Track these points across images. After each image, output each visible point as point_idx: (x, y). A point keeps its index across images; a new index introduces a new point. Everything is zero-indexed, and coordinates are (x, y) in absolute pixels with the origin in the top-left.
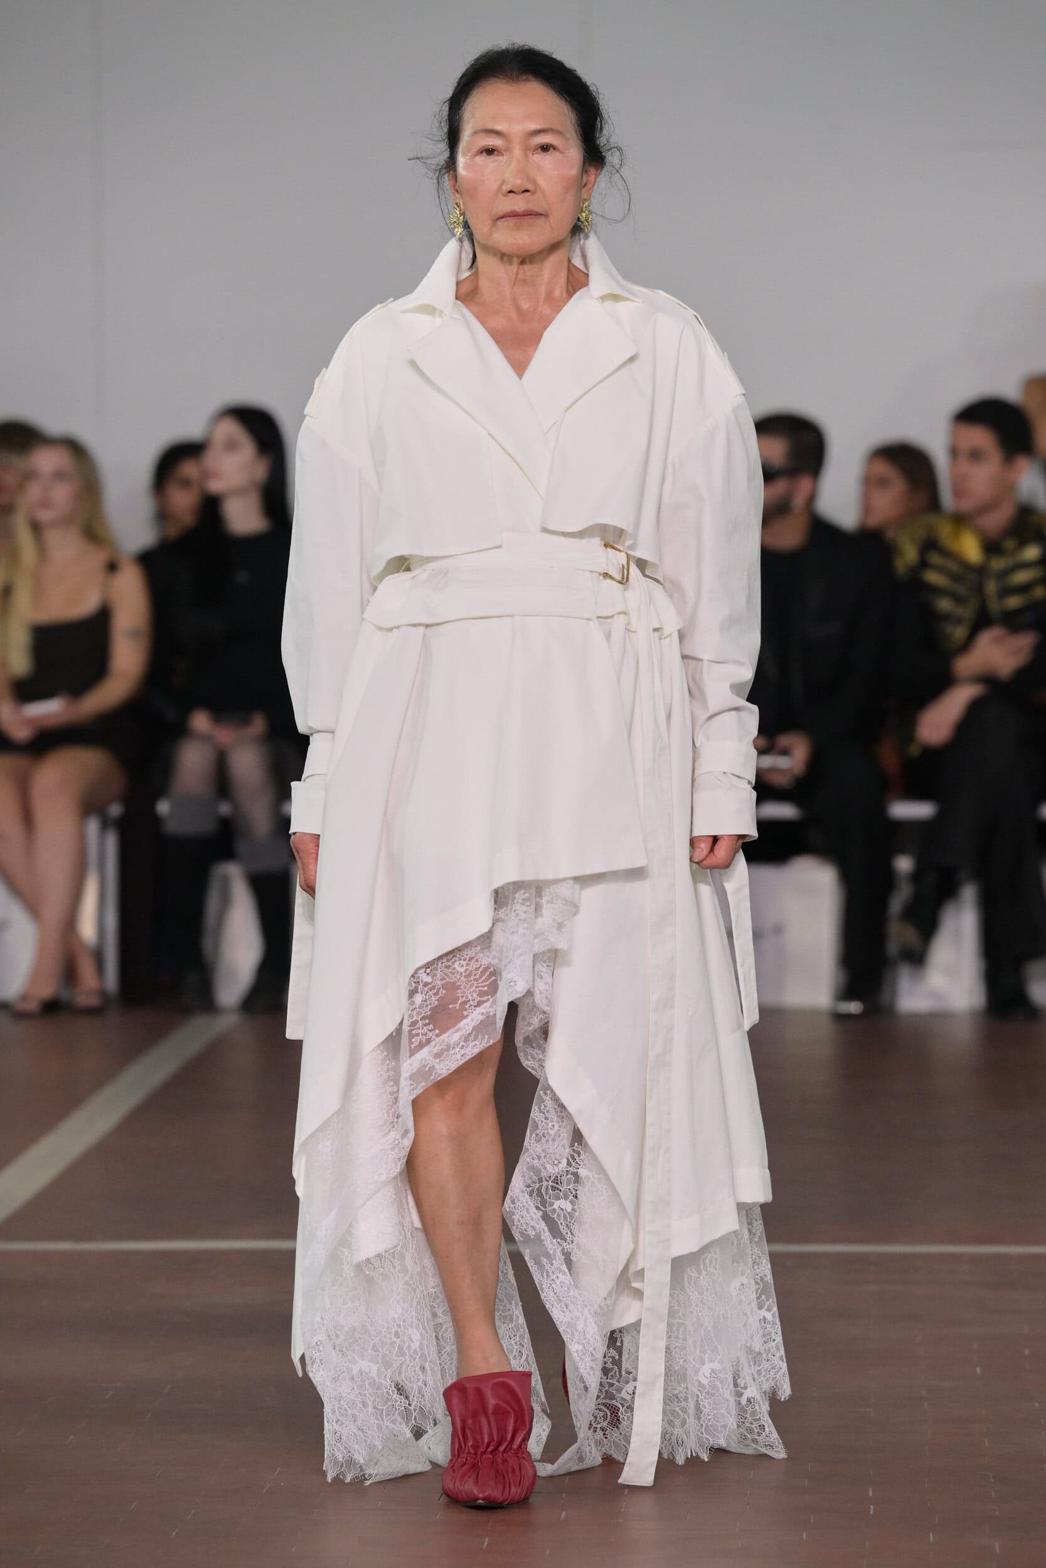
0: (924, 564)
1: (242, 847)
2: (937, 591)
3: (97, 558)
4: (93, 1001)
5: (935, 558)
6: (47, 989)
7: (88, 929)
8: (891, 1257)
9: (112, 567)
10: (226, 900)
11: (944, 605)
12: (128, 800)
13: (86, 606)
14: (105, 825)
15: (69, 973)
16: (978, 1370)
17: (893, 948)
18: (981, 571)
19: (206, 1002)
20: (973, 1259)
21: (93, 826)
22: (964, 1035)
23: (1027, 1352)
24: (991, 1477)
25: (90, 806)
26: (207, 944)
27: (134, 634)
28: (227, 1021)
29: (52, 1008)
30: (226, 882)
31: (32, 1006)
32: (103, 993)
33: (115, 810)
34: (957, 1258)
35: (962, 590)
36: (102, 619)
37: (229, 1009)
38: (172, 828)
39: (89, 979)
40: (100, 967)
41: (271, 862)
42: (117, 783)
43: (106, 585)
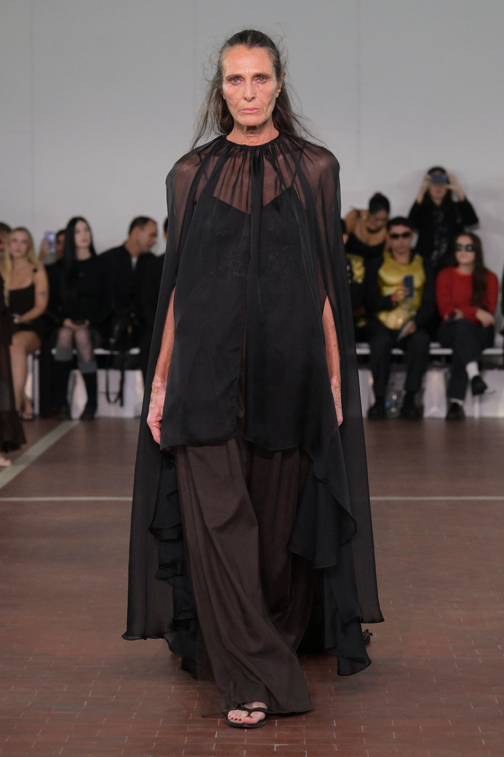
1: (80, 365)
3: (31, 267)
4: (30, 417)
9: (35, 271)
10: (75, 383)
12: (41, 349)
13: (27, 284)
14: (34, 357)
15: (22, 407)
19: (68, 416)
21: (30, 358)
25: (28, 351)
26: (69, 397)
27: (43, 293)
28: (75, 423)
30: (75, 376)
32: (34, 415)
33: (38, 352)
36: (32, 288)
37: (76, 420)
38: (57, 358)
39: (29, 410)
40: (33, 405)
41: (90, 370)
42: (38, 343)
43: (33, 277)
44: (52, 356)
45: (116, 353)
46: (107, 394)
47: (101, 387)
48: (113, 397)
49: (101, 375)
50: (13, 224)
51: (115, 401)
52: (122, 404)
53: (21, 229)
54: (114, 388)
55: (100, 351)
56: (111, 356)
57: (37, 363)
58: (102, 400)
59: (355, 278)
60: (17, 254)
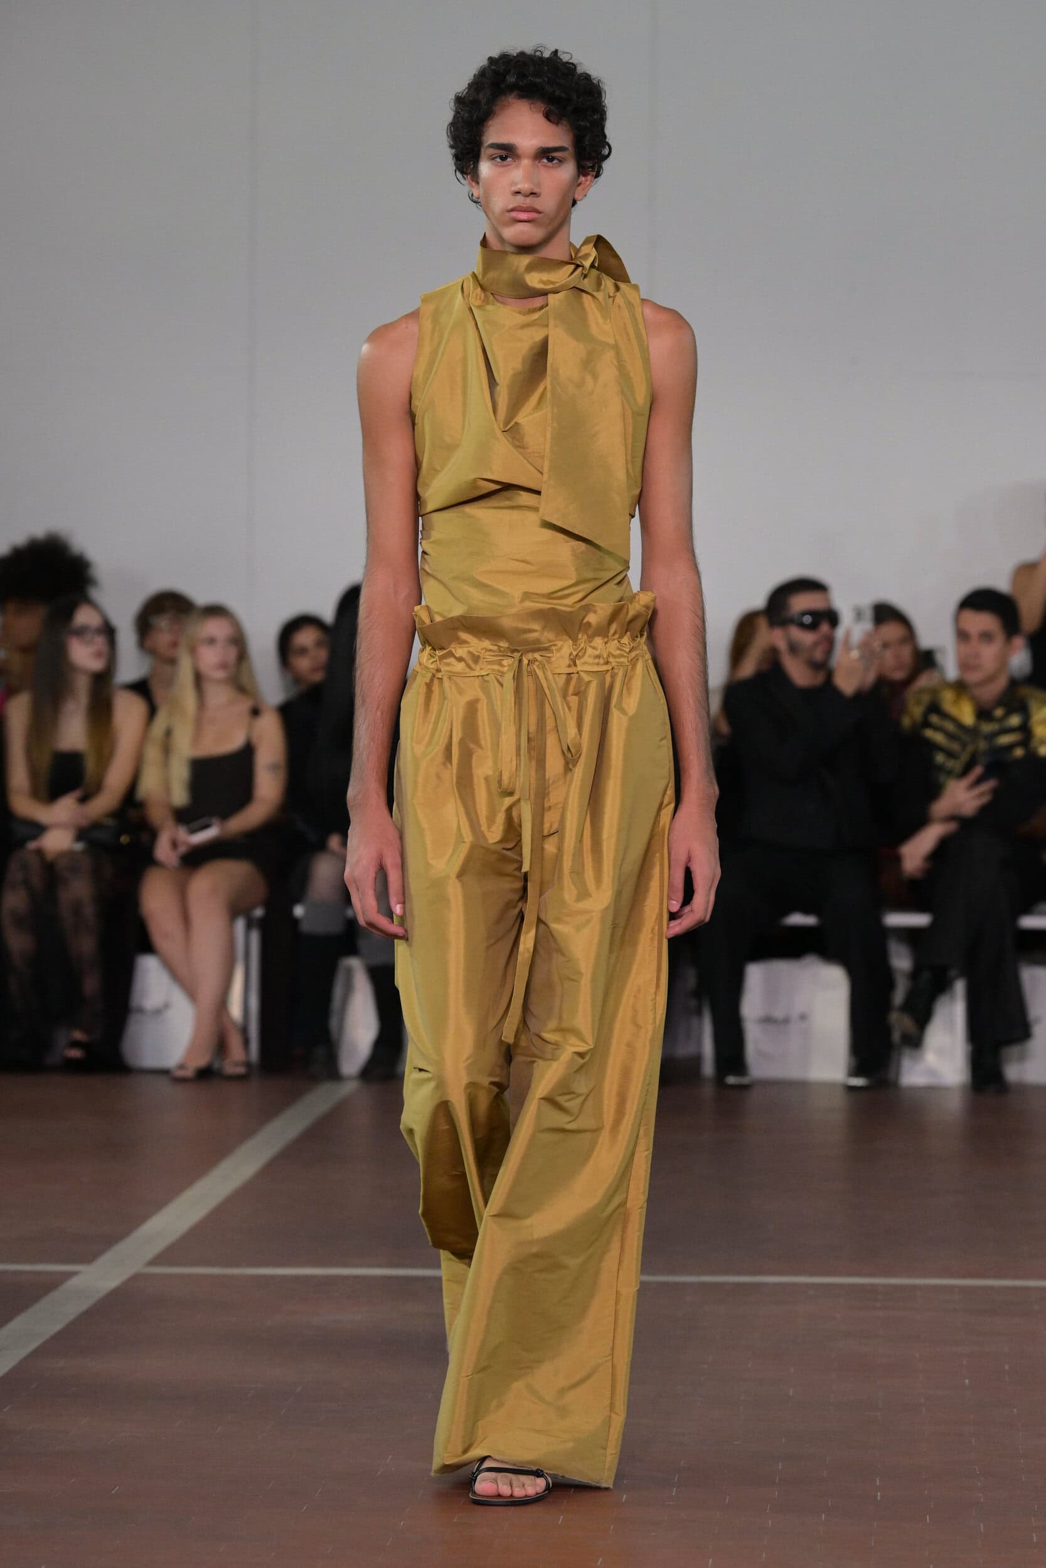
0: (926, 724)
1: (362, 944)
2: (934, 747)
3: (245, 705)
4: (241, 1070)
5: (934, 719)
6: (202, 1061)
7: (235, 1010)
8: (897, 1288)
9: (255, 712)
10: (349, 988)
11: (940, 758)
12: (268, 904)
13: (234, 743)
14: (249, 926)
15: (221, 1046)
16: (967, 1381)
17: (896, 1036)
18: (973, 732)
19: (333, 1073)
20: (963, 1290)
21: (240, 925)
22: (954, 1105)
23: (1007, 1367)
25: (235, 910)
26: (334, 1023)
27: (274, 767)
28: (349, 1088)
29: (205, 1074)
30: (349, 972)
31: (189, 1073)
32: (248, 1064)
33: (259, 912)
34: (950, 1289)
35: (955, 747)
36: (247, 753)
37: (350, 1078)
38: (306, 927)
39: (236, 1051)
40: (246, 1042)
41: (387, 958)
42: (260, 889)
43: (250, 727)
44: (296, 922)
50: (201, 597)
53: (216, 611)
57: (255, 937)
59: (1034, 743)
60: (220, 674)
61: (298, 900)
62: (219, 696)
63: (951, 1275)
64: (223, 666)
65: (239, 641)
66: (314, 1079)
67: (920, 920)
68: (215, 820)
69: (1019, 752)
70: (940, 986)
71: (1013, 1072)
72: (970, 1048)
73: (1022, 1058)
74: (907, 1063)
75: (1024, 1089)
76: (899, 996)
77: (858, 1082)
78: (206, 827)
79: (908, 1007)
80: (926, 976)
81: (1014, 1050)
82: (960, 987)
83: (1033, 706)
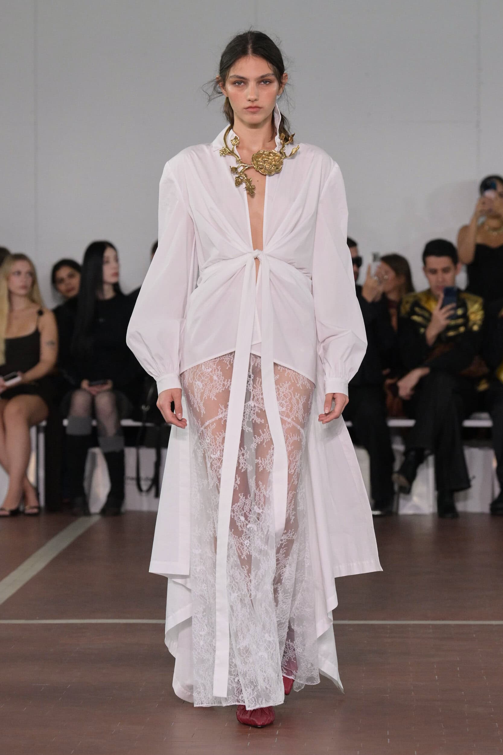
0: (413, 313)
1: (101, 440)
2: (417, 325)
3: (34, 309)
4: (35, 511)
5: (417, 310)
9: (41, 313)
10: (94, 465)
11: (422, 331)
12: (48, 419)
13: (29, 330)
14: (38, 431)
15: (23, 497)
16: (436, 677)
19: (85, 510)
21: (33, 430)
22: (429, 525)
23: (458, 669)
24: (442, 725)
25: (31, 422)
27: (52, 343)
28: (96, 519)
29: (15, 513)
30: (94, 456)
31: (7, 513)
32: (39, 508)
33: (44, 423)
36: (36, 335)
37: (95, 514)
38: (69, 431)
39: (32, 501)
40: (38, 495)
41: (115, 448)
42: (44, 411)
43: (38, 321)
44: (64, 428)
45: (148, 424)
46: (138, 479)
47: (130, 471)
48: (145, 486)
49: (130, 454)
51: (149, 490)
52: (157, 495)
53: (21, 257)
54: (147, 472)
55: (127, 423)
56: (144, 429)
57: (42, 437)
58: (130, 488)
59: (470, 324)
60: (23, 292)
61: (65, 417)
62: (20, 304)
63: (427, 619)
64: (24, 287)
65: (32, 274)
66: (76, 516)
67: (410, 423)
68: (19, 373)
69: (462, 329)
70: (420, 460)
71: (460, 507)
72: (436, 493)
73: (466, 498)
74: (402, 502)
75: (466, 515)
76: (397, 466)
77: (377, 513)
78: (14, 377)
79: (402, 471)
80: (413, 453)
81: (461, 494)
82: (431, 459)
83: (469, 304)
